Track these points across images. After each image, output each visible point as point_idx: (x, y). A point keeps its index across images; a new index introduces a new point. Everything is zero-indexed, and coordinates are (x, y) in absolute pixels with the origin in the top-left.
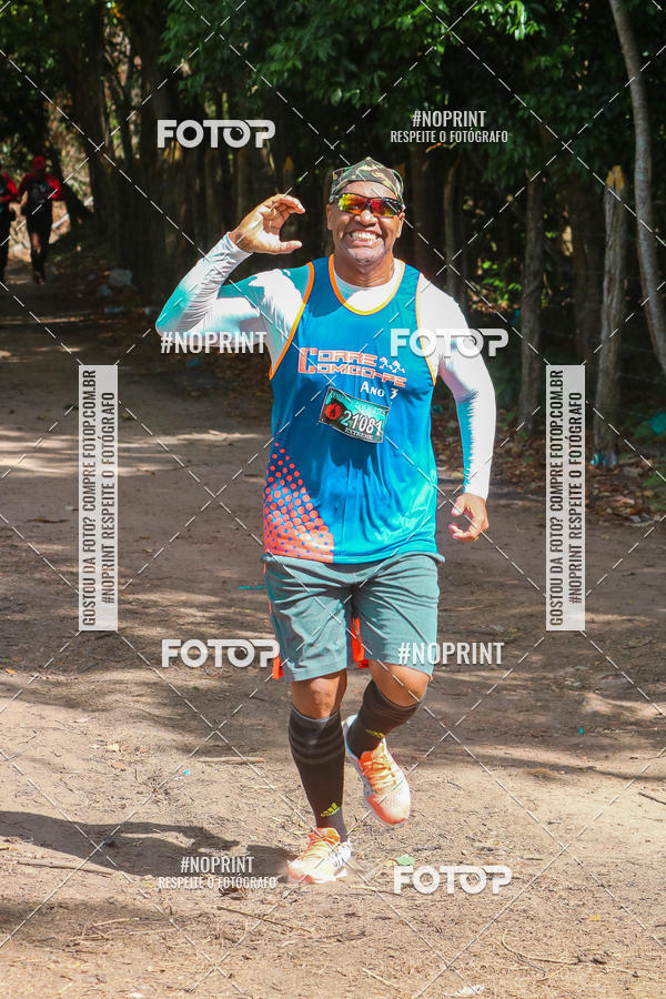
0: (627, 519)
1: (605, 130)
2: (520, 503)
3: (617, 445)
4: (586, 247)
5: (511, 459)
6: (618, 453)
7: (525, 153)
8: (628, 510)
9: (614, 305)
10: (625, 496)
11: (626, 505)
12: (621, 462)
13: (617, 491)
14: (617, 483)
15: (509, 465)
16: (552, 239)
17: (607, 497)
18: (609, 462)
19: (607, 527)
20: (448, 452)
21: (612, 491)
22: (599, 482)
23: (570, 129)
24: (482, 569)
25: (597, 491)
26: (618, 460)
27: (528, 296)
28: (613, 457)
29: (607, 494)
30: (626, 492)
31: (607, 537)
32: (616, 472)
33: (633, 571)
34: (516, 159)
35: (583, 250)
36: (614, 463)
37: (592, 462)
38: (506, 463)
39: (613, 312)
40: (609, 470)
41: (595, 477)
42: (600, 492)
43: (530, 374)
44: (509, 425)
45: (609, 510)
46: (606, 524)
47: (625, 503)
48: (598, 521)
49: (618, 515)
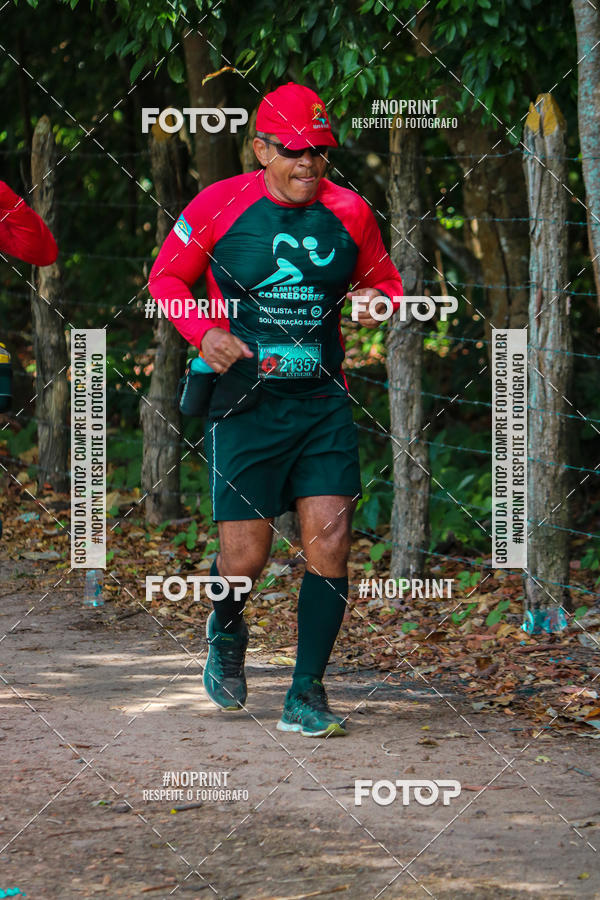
0: (583, 725)
1: (522, 30)
2: (392, 704)
3: (567, 594)
4: (503, 241)
5: (377, 628)
6: (570, 607)
7: (378, 78)
8: (586, 710)
9: (549, 345)
10: (581, 684)
11: (583, 702)
12: (577, 623)
13: (566, 676)
14: (567, 661)
15: (375, 638)
16: (452, 231)
17: (551, 687)
18: (553, 623)
19: (546, 741)
20: (265, 621)
21: (559, 676)
22: (535, 663)
23: (458, 31)
24: (319, 825)
25: (531, 677)
26: (569, 622)
27: (399, 334)
28: (561, 615)
29: (548, 682)
30: (583, 678)
31: (546, 760)
32: (566, 642)
33: (590, 820)
34: (364, 90)
35: (500, 247)
36: (563, 627)
37: (524, 626)
38: (370, 635)
39: (549, 356)
40: (553, 639)
41: (527, 653)
42: (537, 679)
43: (408, 476)
44: (375, 568)
45: (551, 711)
46: (546, 736)
47: (581, 697)
48: (530, 732)
49: (567, 720)
